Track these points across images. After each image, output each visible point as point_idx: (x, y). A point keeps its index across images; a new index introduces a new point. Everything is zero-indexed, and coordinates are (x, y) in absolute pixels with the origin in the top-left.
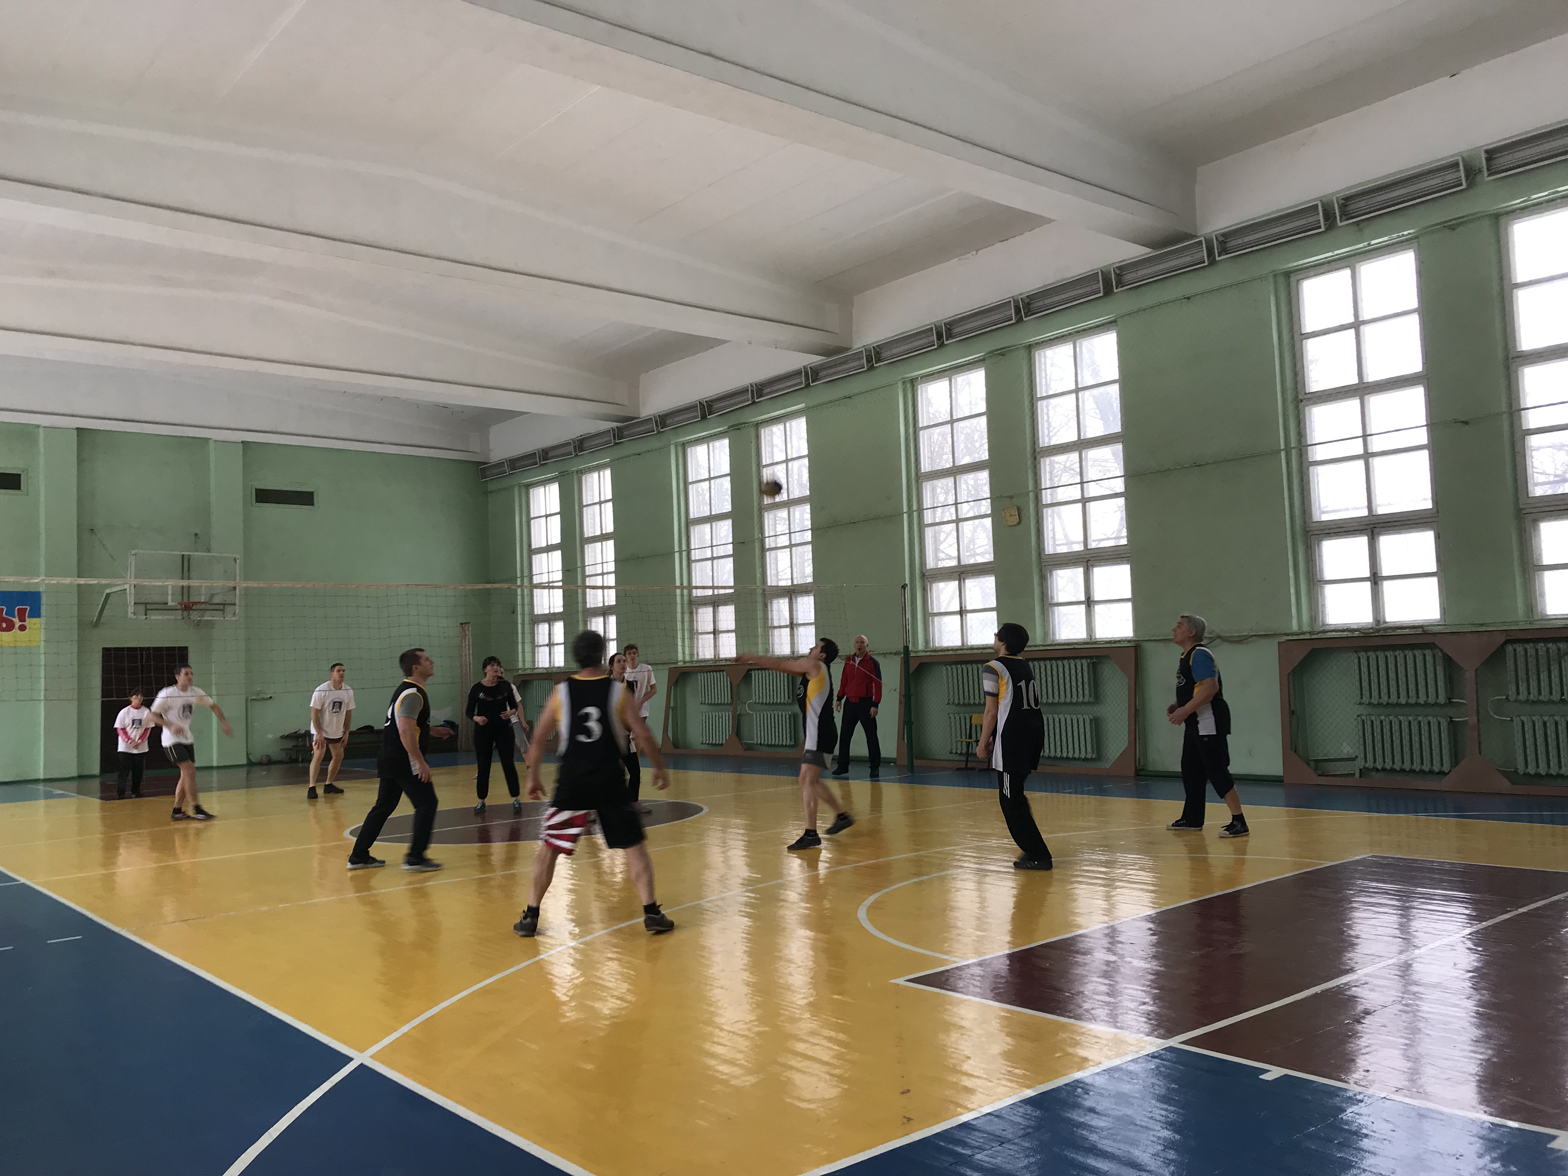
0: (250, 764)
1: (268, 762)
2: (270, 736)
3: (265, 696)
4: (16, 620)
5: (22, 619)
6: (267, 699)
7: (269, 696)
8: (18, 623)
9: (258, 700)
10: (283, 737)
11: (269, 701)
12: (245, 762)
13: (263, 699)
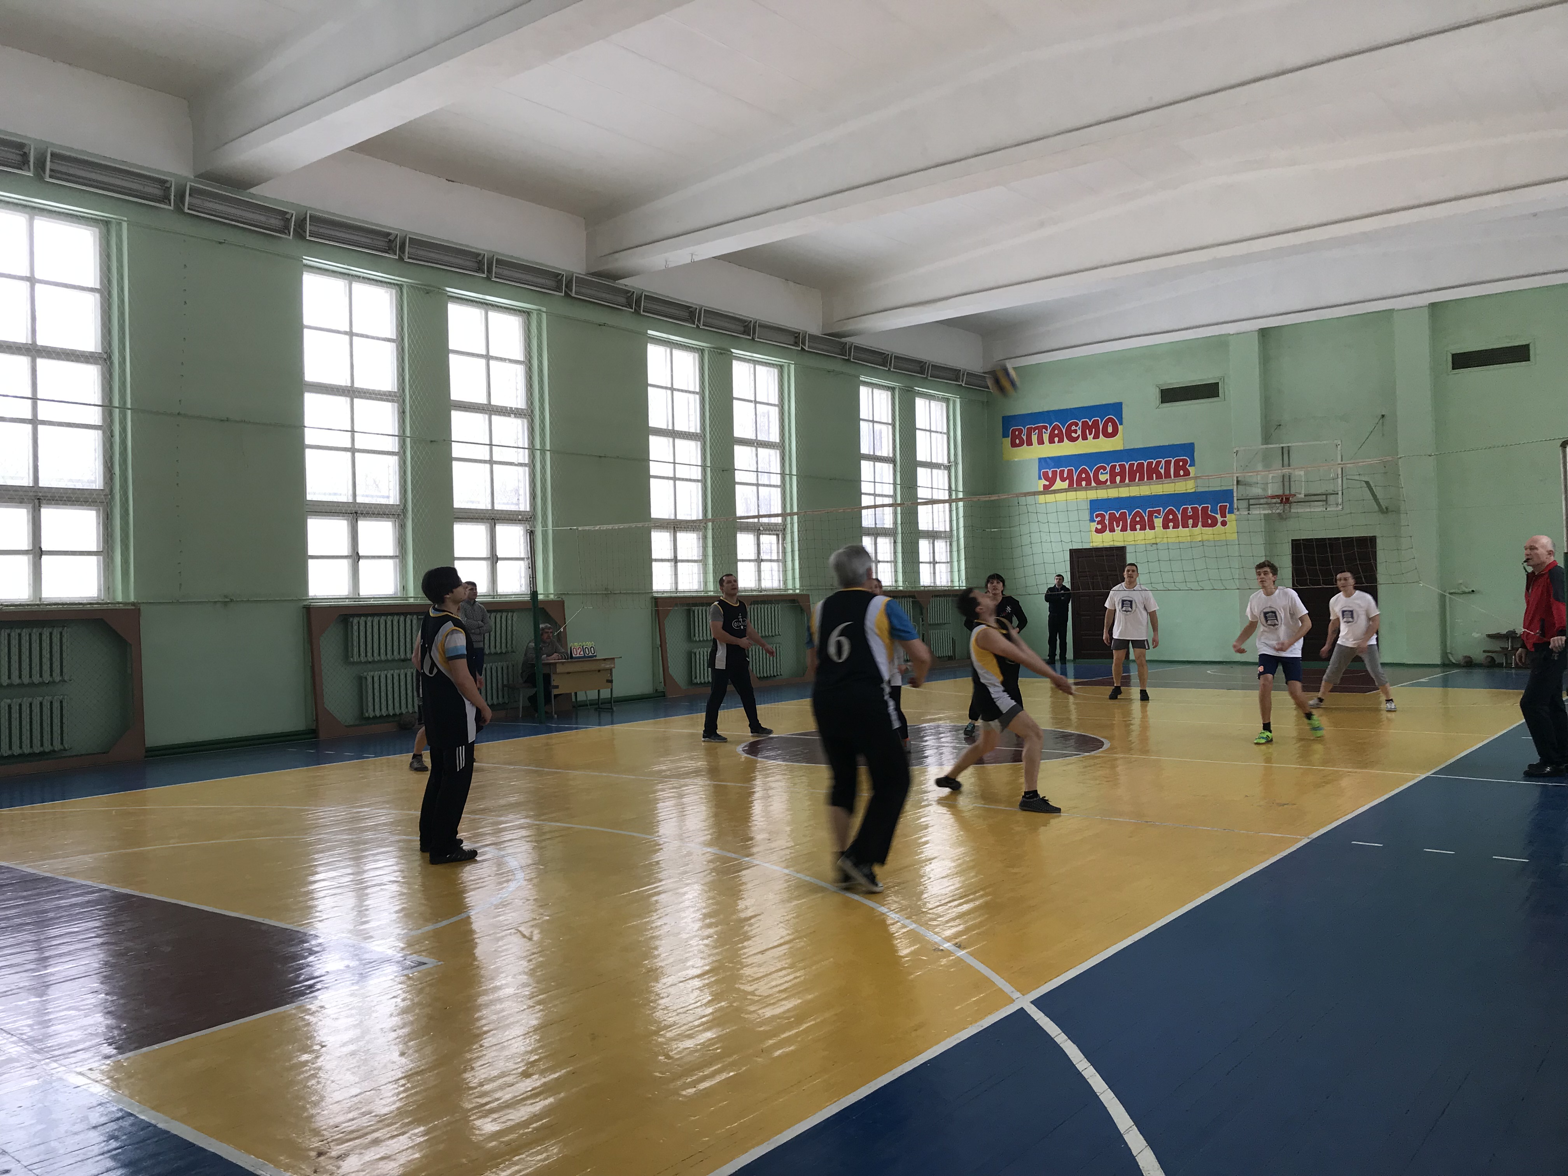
0: (1446, 665)
1: (1469, 664)
2: (1475, 635)
3: (1467, 590)
4: (1218, 516)
5: (1223, 515)
6: (1469, 593)
7: (1471, 590)
8: (1220, 519)
9: (1458, 593)
10: (1490, 636)
11: (1472, 596)
12: (1438, 661)
13: (1464, 593)
